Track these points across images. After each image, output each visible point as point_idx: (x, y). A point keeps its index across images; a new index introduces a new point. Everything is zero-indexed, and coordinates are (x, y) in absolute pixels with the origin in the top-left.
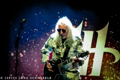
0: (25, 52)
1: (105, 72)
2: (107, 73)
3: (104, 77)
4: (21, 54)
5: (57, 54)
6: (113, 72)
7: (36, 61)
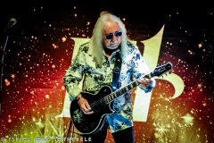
0: (13, 76)
1: (157, 115)
2: (159, 117)
3: (154, 124)
4: (6, 81)
5: (96, 79)
6: (171, 116)
7: (32, 93)
